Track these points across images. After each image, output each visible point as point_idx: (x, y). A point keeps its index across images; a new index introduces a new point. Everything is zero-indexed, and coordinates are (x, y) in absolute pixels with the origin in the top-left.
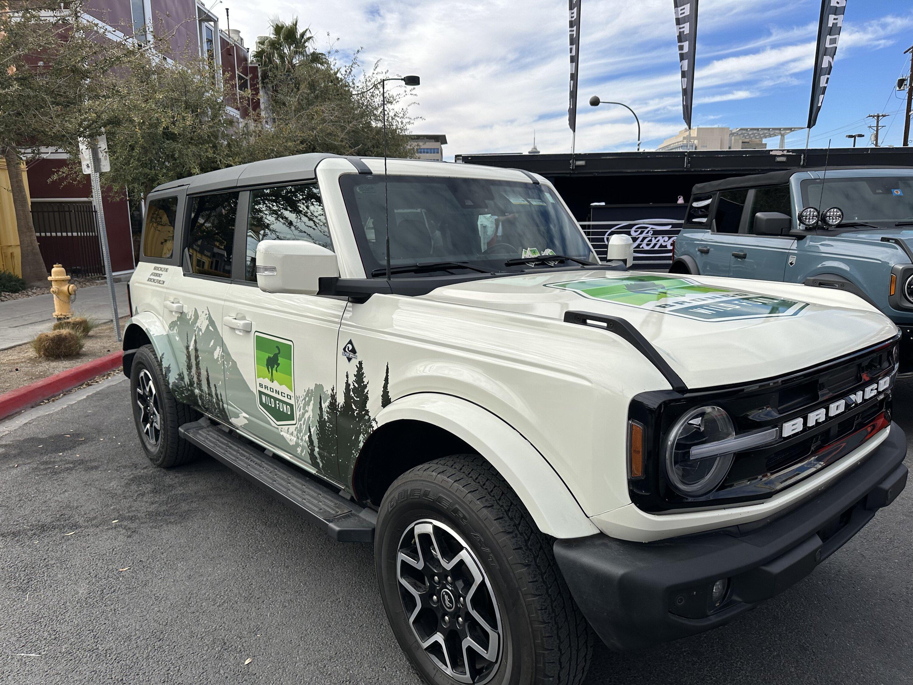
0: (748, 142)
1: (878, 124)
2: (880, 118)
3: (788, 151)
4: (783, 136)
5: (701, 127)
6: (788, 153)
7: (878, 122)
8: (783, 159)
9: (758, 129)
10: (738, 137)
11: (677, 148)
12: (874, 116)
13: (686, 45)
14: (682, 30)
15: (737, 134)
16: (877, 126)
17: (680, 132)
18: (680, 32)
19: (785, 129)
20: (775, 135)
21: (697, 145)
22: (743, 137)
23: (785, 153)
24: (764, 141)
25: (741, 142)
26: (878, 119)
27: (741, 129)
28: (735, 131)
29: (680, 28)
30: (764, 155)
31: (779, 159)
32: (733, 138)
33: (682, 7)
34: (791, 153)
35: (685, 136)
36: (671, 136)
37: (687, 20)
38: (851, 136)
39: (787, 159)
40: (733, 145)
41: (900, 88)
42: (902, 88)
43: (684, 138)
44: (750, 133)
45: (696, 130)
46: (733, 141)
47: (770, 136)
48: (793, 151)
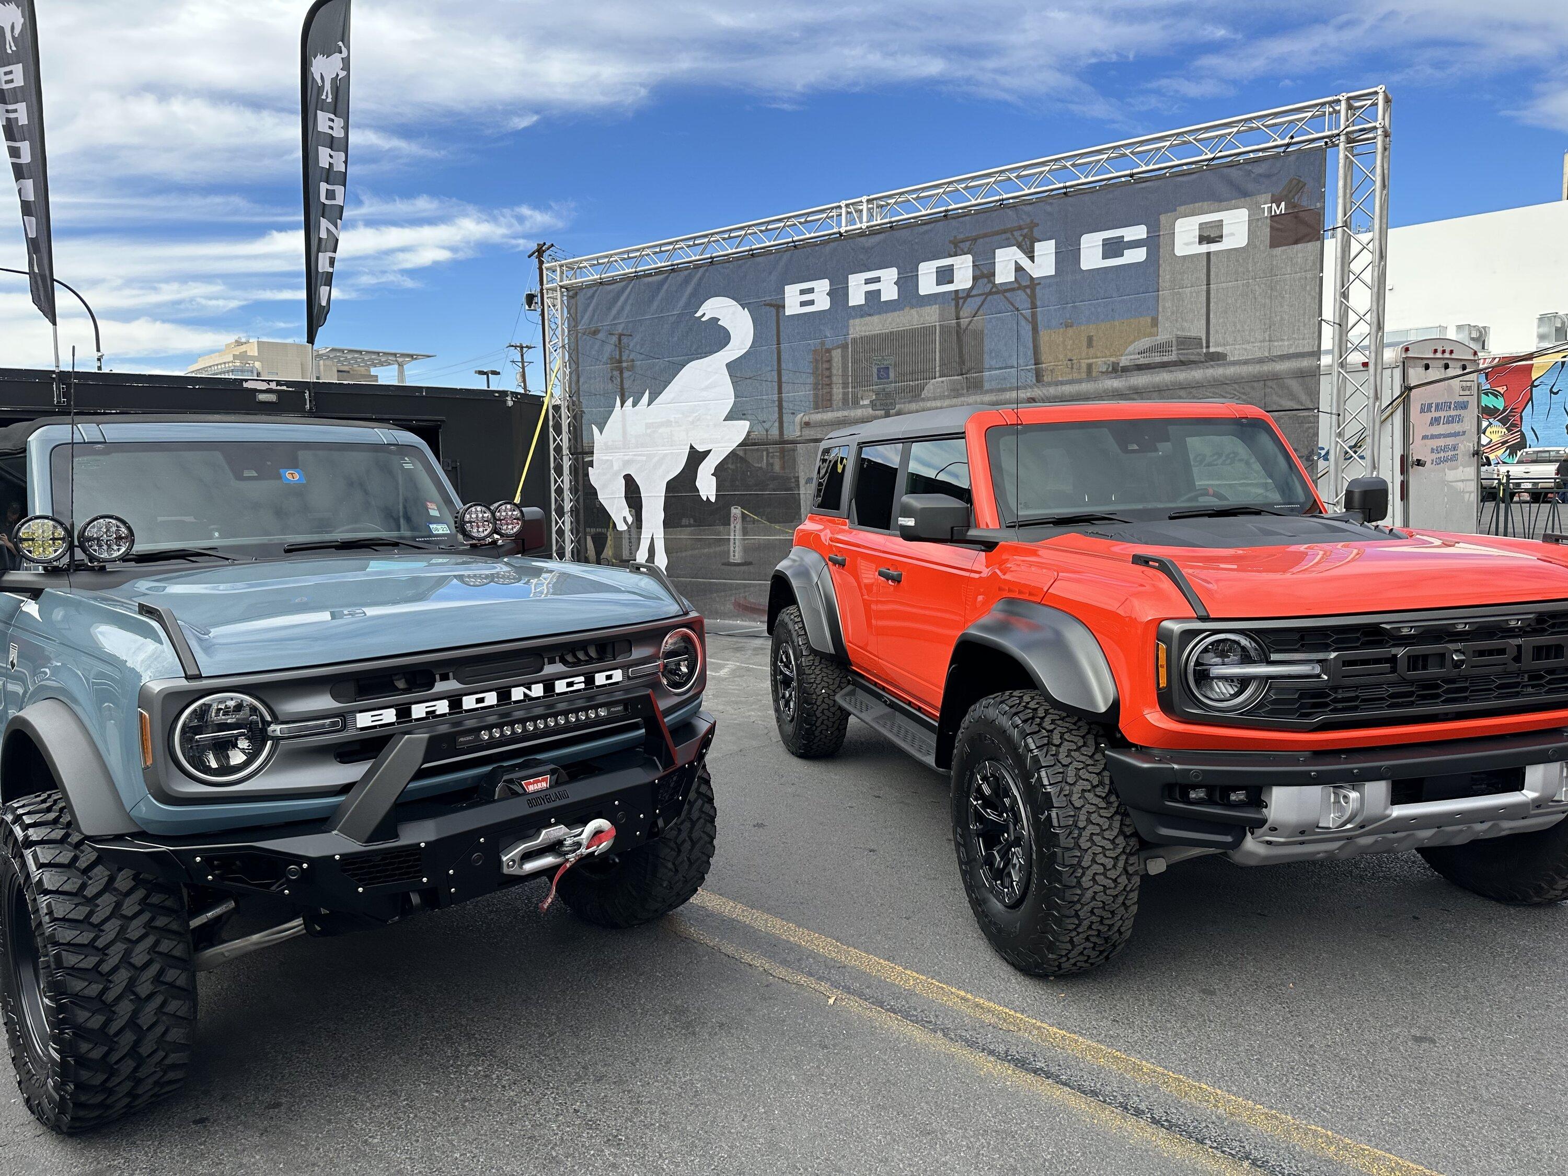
0: (348, 372)
1: (522, 359)
2: (525, 350)
3: (279, 383)
4: (401, 365)
5: (264, 339)
6: (279, 388)
7: (522, 356)
8: (272, 398)
9: (360, 352)
10: (329, 362)
11: (228, 372)
12: (516, 347)
13: (25, 147)
14: (12, 116)
15: (327, 357)
16: (523, 362)
17: (228, 346)
18: (8, 120)
19: (403, 355)
20: (390, 364)
21: (260, 370)
22: (338, 362)
23: (273, 386)
24: (374, 371)
25: (335, 370)
26: (522, 351)
27: (333, 350)
28: (324, 352)
29: (7, 111)
30: (232, 387)
31: (262, 397)
32: (321, 362)
33: (7, 69)
34: (284, 388)
35: (238, 353)
36: (212, 352)
37: (19, 95)
38: (481, 373)
39: (279, 398)
40: (322, 373)
41: (530, 306)
42: (532, 308)
43: (235, 357)
44: (349, 357)
45: (256, 345)
46: (322, 368)
47: (381, 364)
48: (288, 383)
